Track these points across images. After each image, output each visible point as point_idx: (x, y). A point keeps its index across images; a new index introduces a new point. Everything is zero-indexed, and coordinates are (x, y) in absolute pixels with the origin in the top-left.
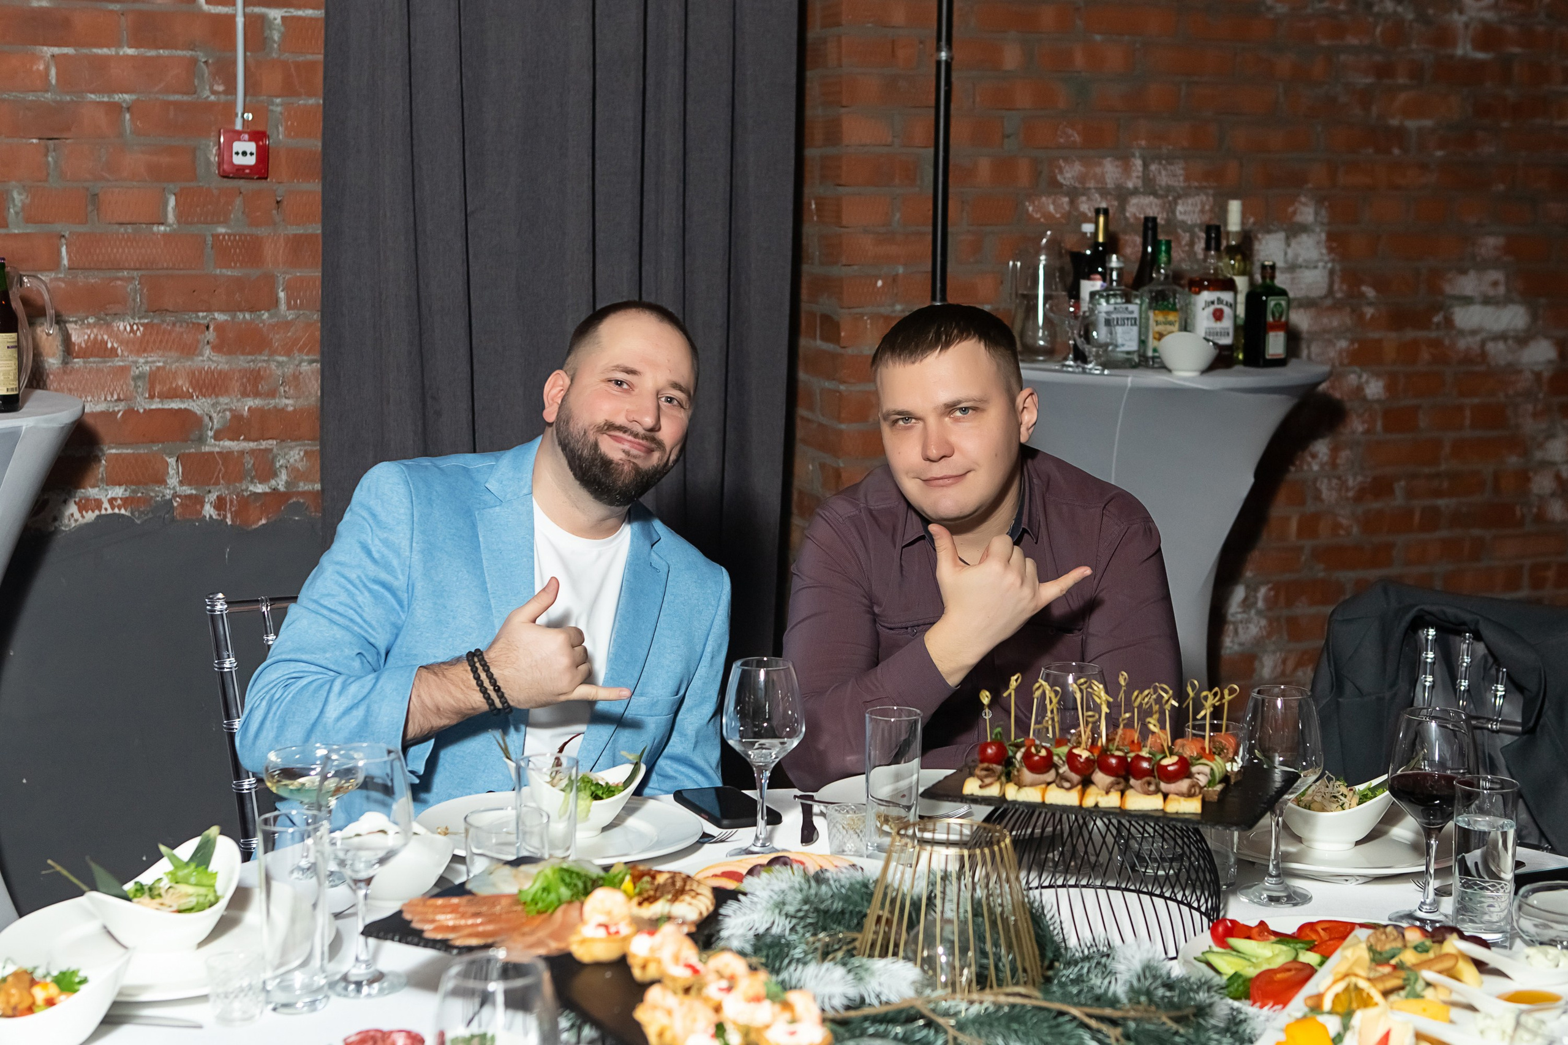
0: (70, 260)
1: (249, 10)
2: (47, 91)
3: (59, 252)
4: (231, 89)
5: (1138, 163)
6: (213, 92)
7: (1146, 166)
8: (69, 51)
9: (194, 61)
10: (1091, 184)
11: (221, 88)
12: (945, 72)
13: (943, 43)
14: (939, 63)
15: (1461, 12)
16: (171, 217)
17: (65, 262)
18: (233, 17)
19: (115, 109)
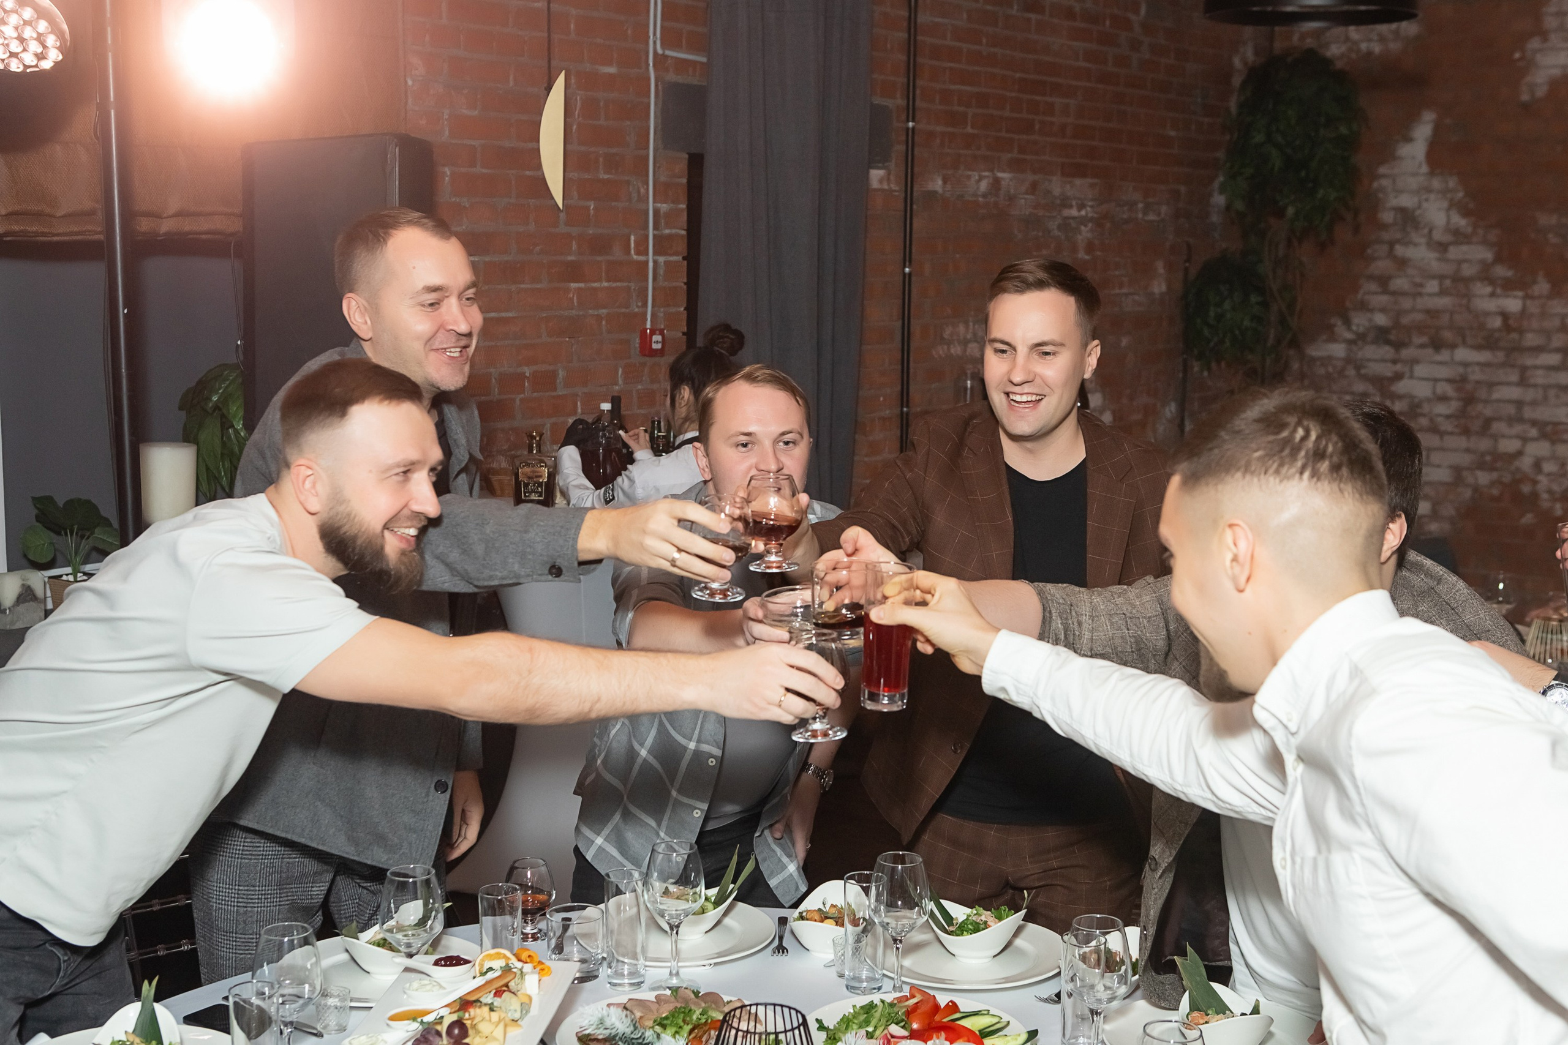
0: (582, 409)
1: (655, 257)
2: (572, 309)
3: (577, 404)
4: (645, 305)
5: (971, 324)
6: (638, 306)
7: (974, 325)
8: (582, 285)
9: (629, 288)
10: (955, 337)
11: (640, 304)
12: (907, 279)
13: (907, 263)
14: (904, 274)
15: (1080, 234)
16: (620, 382)
17: (579, 410)
18: (647, 262)
19: (599, 318)
